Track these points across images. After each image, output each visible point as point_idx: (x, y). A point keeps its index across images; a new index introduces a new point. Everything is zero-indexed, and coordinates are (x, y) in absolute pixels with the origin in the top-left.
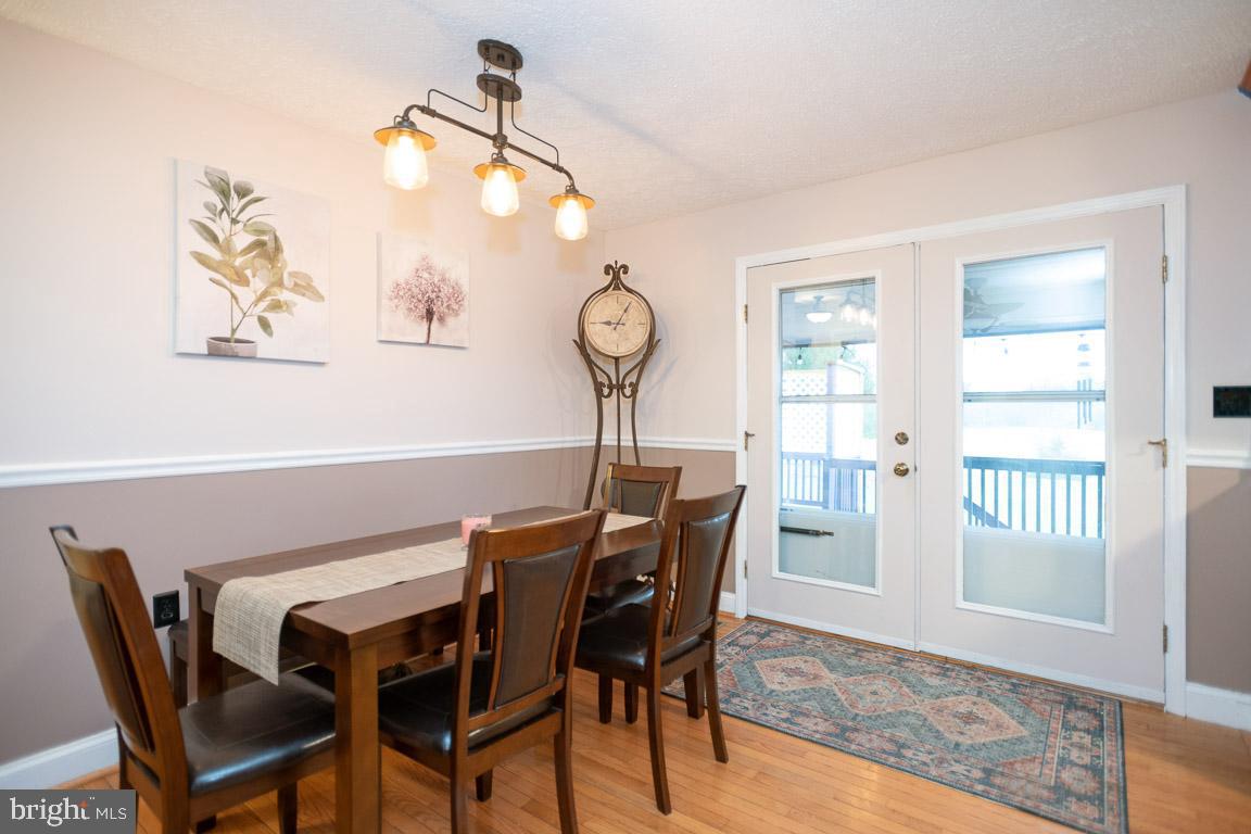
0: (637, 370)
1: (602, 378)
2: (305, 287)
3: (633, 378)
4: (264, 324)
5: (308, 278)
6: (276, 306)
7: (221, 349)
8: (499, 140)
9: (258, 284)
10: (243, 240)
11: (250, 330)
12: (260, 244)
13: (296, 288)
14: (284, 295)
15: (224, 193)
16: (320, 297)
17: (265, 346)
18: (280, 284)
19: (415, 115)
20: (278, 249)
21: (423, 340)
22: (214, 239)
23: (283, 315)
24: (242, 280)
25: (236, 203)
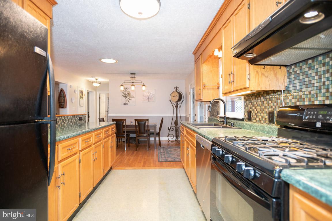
0: (181, 104)
1: (173, 105)
2: (133, 97)
3: (180, 105)
4: (129, 101)
5: (133, 96)
6: (130, 99)
7: (125, 104)
8: (133, 83)
9: (128, 97)
10: (127, 93)
11: (127, 102)
12: (128, 93)
13: (132, 97)
14: (131, 98)
15: (125, 89)
16: (134, 98)
17: (129, 104)
18: (130, 97)
19: (123, 84)
20: (130, 93)
21: (148, 101)
22: (124, 94)
23: (131, 100)
24: (126, 97)
25: (126, 90)
